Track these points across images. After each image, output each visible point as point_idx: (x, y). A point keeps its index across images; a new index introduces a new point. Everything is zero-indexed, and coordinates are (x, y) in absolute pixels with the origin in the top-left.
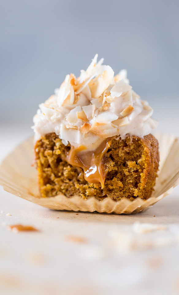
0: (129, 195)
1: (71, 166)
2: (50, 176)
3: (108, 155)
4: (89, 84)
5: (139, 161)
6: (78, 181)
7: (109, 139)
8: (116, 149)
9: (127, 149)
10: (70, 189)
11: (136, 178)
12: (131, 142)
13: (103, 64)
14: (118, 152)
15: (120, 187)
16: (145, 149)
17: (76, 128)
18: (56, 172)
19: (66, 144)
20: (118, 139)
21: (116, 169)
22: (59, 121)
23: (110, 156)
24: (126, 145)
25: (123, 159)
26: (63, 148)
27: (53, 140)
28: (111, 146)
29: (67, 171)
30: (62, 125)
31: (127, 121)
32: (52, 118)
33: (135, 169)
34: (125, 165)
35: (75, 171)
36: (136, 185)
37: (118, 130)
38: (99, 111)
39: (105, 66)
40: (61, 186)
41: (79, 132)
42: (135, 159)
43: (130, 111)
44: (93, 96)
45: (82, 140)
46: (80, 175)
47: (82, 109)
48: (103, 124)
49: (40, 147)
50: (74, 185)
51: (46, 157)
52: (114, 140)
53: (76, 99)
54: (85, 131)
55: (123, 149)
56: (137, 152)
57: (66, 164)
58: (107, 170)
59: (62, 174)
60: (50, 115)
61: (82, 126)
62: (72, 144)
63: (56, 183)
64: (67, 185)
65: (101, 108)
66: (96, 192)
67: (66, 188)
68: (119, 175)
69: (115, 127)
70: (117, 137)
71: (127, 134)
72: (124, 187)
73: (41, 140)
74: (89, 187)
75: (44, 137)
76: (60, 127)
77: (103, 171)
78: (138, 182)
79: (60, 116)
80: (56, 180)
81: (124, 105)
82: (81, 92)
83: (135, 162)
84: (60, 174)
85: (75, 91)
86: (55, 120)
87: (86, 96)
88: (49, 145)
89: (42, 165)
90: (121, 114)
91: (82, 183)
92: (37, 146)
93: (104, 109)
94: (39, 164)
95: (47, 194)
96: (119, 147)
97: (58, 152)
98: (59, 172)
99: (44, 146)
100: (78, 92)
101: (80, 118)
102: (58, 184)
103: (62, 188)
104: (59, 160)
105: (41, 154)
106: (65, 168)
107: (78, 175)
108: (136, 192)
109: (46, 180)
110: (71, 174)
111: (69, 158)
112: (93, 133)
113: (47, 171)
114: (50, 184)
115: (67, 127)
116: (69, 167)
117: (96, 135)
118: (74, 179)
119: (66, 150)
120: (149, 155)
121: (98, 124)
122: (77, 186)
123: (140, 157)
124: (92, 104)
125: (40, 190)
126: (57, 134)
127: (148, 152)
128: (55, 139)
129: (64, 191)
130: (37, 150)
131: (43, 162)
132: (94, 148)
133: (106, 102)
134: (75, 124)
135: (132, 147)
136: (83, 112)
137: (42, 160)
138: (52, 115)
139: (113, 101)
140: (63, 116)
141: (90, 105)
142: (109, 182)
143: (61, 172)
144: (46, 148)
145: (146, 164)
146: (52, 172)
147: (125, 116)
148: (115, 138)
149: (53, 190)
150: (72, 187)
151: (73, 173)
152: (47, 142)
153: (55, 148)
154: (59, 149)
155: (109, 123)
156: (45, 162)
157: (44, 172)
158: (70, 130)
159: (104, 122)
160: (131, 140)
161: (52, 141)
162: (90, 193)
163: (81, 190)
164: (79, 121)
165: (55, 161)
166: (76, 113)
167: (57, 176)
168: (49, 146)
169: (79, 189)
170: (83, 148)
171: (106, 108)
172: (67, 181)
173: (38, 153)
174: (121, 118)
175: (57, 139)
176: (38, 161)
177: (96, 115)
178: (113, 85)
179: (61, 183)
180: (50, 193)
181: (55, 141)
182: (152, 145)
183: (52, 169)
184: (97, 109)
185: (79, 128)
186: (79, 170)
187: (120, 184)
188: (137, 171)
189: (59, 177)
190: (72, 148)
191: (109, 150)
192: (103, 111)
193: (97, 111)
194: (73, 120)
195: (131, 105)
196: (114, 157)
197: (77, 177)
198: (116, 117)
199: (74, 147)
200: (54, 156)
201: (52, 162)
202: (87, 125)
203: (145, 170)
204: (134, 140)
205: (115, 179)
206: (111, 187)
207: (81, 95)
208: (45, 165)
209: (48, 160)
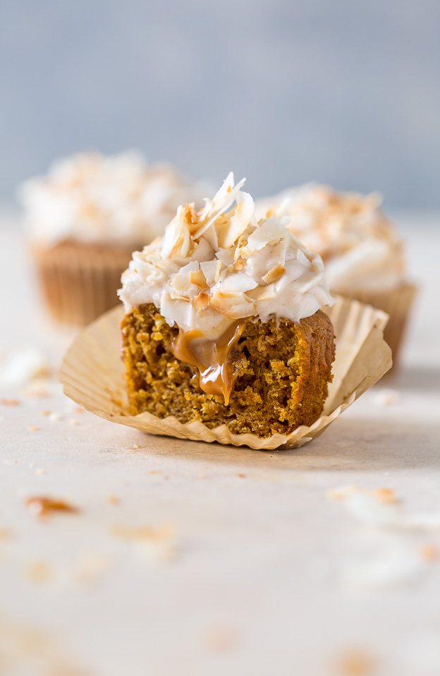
0: (272, 419)
1: (179, 362)
2: (145, 376)
3: (240, 348)
4: (215, 223)
5: (290, 361)
6: (191, 387)
7: (240, 321)
8: (253, 338)
9: (270, 340)
10: (176, 400)
11: (285, 389)
12: (278, 328)
13: (242, 189)
14: (257, 343)
15: (257, 404)
16: (300, 342)
17: (186, 300)
18: (155, 370)
19: (171, 325)
20: (255, 322)
21: (252, 373)
22: (160, 285)
23: (243, 349)
24: (269, 333)
25: (265, 355)
26: (167, 331)
27: (151, 315)
28: (244, 332)
29: (172, 370)
30: (164, 292)
31: (273, 292)
32: (149, 279)
33: (283, 375)
34: (268, 366)
35: (187, 370)
36: (284, 402)
37: (255, 306)
38: (228, 272)
39: (245, 193)
40: (162, 394)
41: (190, 306)
42: (284, 358)
43: (279, 273)
44: (221, 245)
45: (195, 320)
46: (193, 378)
47: (200, 266)
48: (230, 296)
49: (129, 326)
50: (183, 395)
51: (138, 343)
52: (250, 323)
53: (192, 248)
54: (201, 307)
55: (264, 339)
56: (288, 345)
57: (171, 358)
58: (235, 374)
59: (165, 374)
60: (146, 274)
61: (196, 297)
62: (180, 326)
63: (155, 388)
64: (173, 392)
65: (231, 266)
66: (219, 408)
67: (170, 397)
68: (256, 383)
69: (250, 302)
70: (254, 318)
71: (270, 315)
72: (264, 404)
73: (131, 315)
74: (208, 400)
75: (136, 308)
76: (161, 295)
77: (229, 375)
78: (288, 396)
79: (161, 277)
80: (154, 383)
81: (269, 263)
82: (201, 236)
83: (282, 363)
84: (161, 374)
85: (192, 233)
86: (153, 283)
87: (210, 243)
88: (144, 323)
89: (133, 357)
90: (263, 278)
91: (196, 392)
92: (125, 324)
93: (237, 269)
94: (128, 355)
95: (140, 405)
96: (259, 335)
97: (157, 336)
98: (160, 370)
99: (137, 324)
100: (197, 236)
101: (194, 282)
102: (158, 389)
103: (164, 397)
104: (160, 350)
105: (130, 339)
106: (169, 365)
107: (191, 377)
108: (283, 414)
109: (139, 383)
110: (179, 375)
111: (176, 347)
112: (214, 310)
113: (141, 367)
114: (145, 390)
115: (173, 298)
116: (176, 362)
117: (219, 313)
118: (184, 384)
119: (171, 334)
120: (308, 352)
121: (222, 295)
122: (188, 396)
123: (292, 354)
124: (217, 259)
125: (129, 398)
126: (157, 307)
127: (305, 347)
128: (154, 314)
129: (166, 403)
130: (124, 331)
131: (134, 351)
132: (215, 335)
133: (240, 257)
134: (185, 293)
135: (279, 338)
136: (201, 272)
137: (133, 348)
138: (149, 274)
139: (252, 255)
140: (167, 278)
141: (215, 261)
142: (239, 394)
143: (163, 370)
144: (140, 328)
145: (300, 368)
146: (149, 369)
147: (271, 283)
148: (250, 320)
149: (149, 399)
150: (180, 397)
151: (182, 373)
152: (141, 318)
153: (154, 329)
154: (161, 331)
155: (241, 294)
156: (137, 352)
157: (135, 368)
158: (177, 302)
159: (231, 293)
160: (278, 324)
161: (150, 317)
162: (208, 410)
163: (193, 403)
164: (193, 287)
165: (154, 351)
166: (188, 273)
167: (155, 376)
168: (144, 326)
169: (190, 402)
170: (197, 334)
171: (240, 267)
172: (173, 386)
173: (126, 336)
174: (262, 286)
175: (157, 315)
176: (126, 349)
177: (221, 279)
178: (255, 228)
179: (162, 390)
180: (145, 404)
181: (154, 318)
182: (313, 335)
183: (148, 364)
184: (224, 268)
185: (191, 299)
186: (192, 369)
187: (257, 398)
188: (286, 378)
189: (161, 378)
190: (180, 332)
191: (242, 339)
192: (235, 271)
193: (225, 271)
194: (182, 286)
195: (282, 264)
196: (251, 351)
197: (189, 381)
198: (254, 285)
199: (183, 331)
200: (152, 343)
201: (149, 352)
202: (204, 296)
203: (299, 378)
204: (282, 326)
205: (249, 389)
206: (243, 403)
207: (202, 241)
208: (137, 358)
209: (142, 349)
